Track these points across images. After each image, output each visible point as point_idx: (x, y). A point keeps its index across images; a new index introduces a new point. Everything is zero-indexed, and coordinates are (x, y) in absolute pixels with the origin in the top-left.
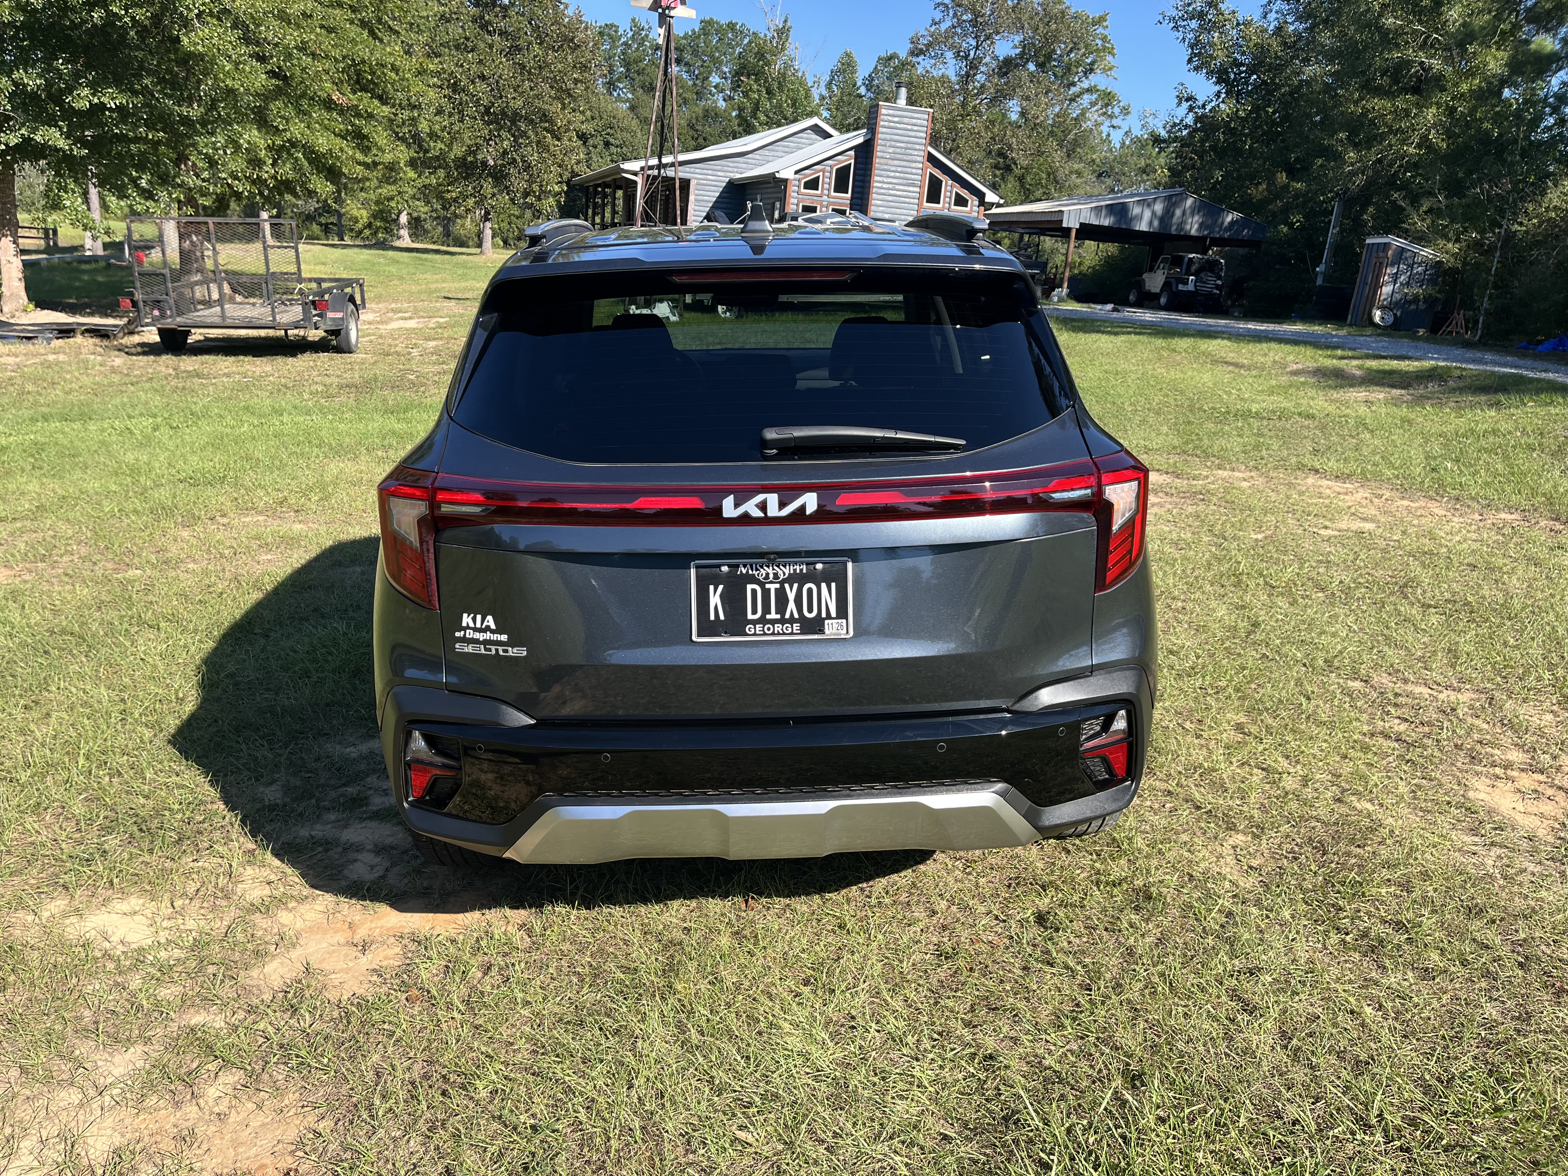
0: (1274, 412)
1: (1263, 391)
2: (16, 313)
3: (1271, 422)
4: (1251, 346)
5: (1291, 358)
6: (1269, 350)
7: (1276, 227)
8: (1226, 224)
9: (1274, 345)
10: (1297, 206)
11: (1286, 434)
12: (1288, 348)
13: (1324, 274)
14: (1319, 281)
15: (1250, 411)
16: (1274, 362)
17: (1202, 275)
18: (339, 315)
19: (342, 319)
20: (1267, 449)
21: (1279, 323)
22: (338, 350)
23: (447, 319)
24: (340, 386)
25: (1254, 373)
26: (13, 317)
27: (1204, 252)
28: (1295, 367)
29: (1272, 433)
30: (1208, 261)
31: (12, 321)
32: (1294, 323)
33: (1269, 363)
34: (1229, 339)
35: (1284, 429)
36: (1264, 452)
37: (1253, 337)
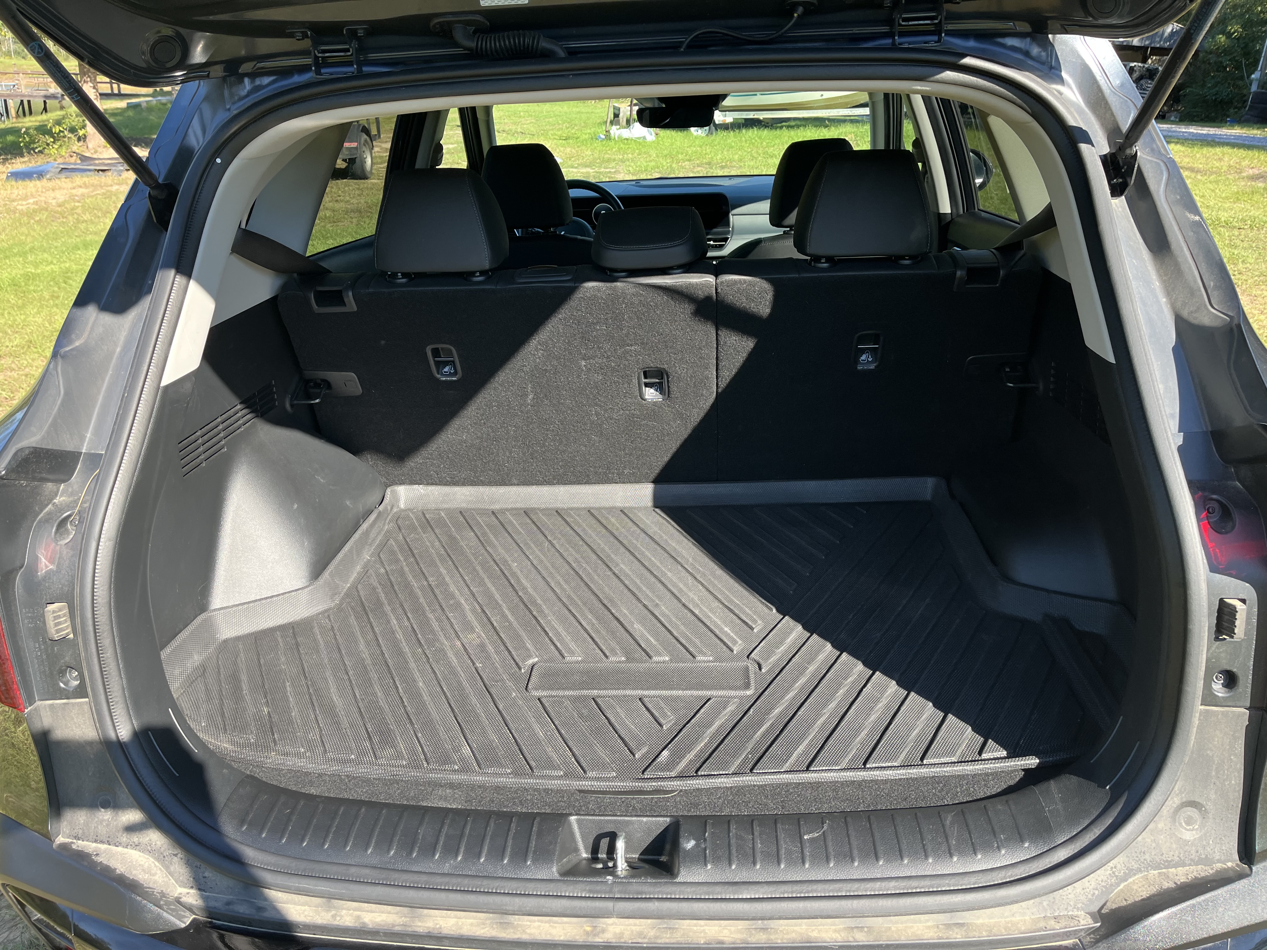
0: (1244, 220)
1: (1227, 198)
2: (99, 149)
3: (1243, 232)
4: (1205, 150)
5: (1245, 163)
6: (1224, 154)
7: (1213, 38)
8: (1166, 34)
9: (1226, 149)
10: (1234, 17)
11: (1261, 245)
12: (1242, 152)
13: (1259, 81)
14: (1254, 88)
15: (1218, 219)
16: (1230, 166)
17: (1143, 82)
18: (354, 145)
19: (356, 148)
20: (1243, 262)
21: (1218, 127)
22: (355, 177)
23: (456, 145)
24: (347, 212)
25: (1212, 177)
26: (96, 152)
27: (1144, 61)
28: (1251, 172)
29: (1246, 244)
30: (1148, 70)
31: (95, 156)
32: (1232, 126)
33: (1225, 168)
34: (1183, 144)
35: (1258, 239)
36: (1240, 266)
37: (1201, 141)
